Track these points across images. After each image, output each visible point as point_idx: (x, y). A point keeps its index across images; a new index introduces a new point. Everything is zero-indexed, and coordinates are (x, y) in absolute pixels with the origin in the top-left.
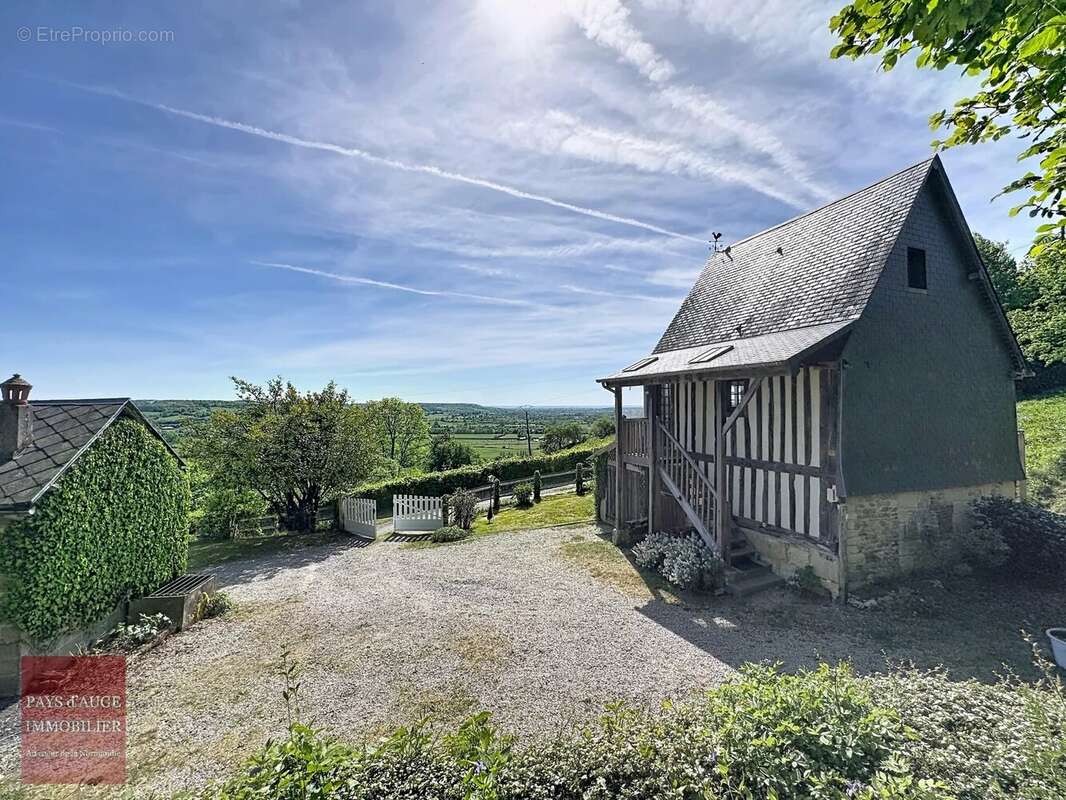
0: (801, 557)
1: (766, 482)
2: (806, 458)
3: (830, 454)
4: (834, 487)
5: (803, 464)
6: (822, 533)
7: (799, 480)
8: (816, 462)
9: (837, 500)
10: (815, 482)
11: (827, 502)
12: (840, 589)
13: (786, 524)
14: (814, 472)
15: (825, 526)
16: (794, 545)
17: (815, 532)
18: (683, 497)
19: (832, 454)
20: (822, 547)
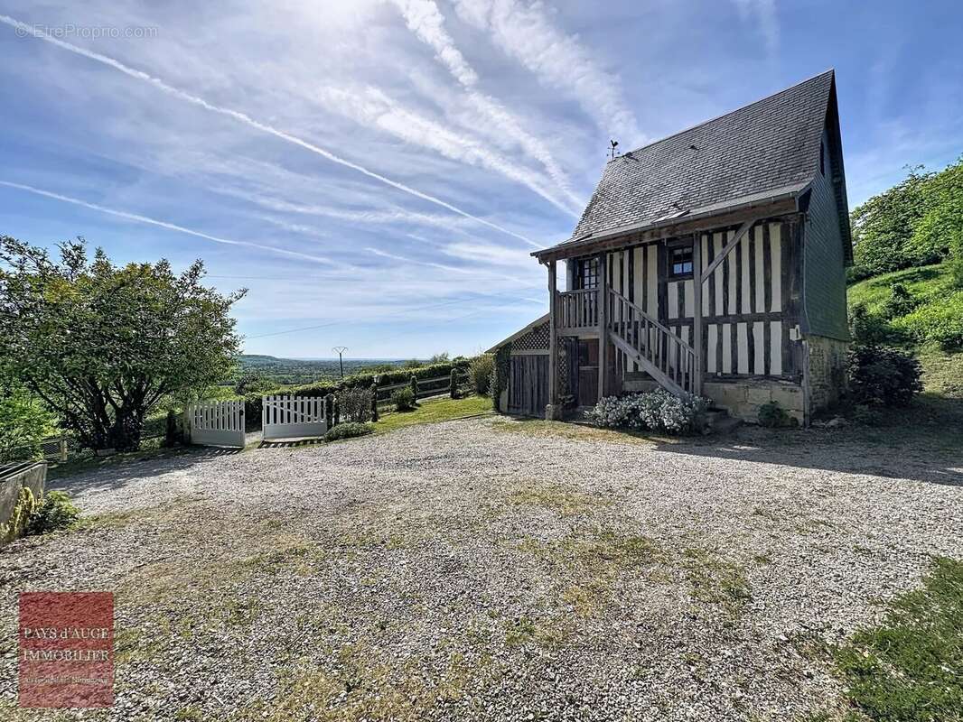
0: (762, 396)
1: (720, 335)
2: (766, 306)
3: (792, 298)
4: (797, 326)
5: (763, 311)
6: (785, 369)
7: (759, 328)
8: (777, 306)
9: (800, 337)
10: (776, 327)
11: (790, 341)
12: (804, 416)
13: (743, 368)
14: (776, 317)
15: (788, 363)
16: (754, 386)
17: (777, 369)
18: (641, 356)
19: (795, 297)
20: (785, 382)
